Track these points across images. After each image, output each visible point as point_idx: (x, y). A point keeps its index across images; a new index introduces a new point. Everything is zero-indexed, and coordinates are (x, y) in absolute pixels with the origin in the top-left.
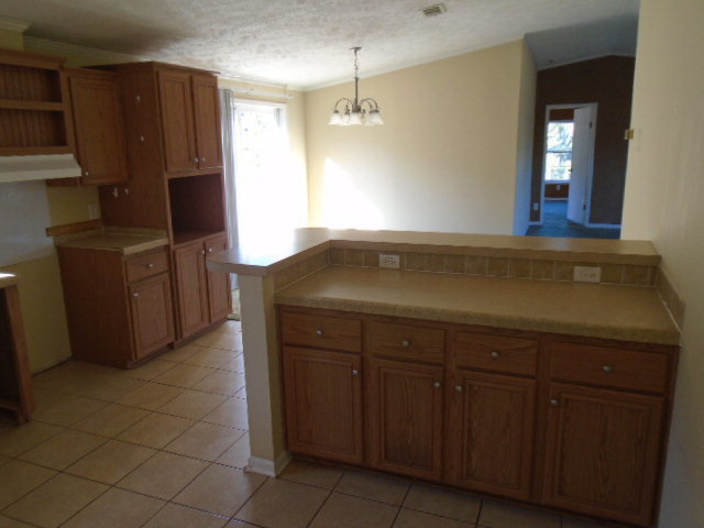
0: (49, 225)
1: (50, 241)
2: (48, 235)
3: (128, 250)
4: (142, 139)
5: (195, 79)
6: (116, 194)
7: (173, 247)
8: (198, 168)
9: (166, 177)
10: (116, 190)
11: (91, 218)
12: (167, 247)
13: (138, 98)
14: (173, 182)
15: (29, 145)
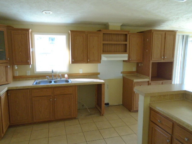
0: (122, 71)
1: (122, 75)
2: (121, 73)
3: (135, 80)
4: (147, 51)
5: (167, 33)
6: (140, 65)
7: (150, 82)
8: (164, 60)
9: (151, 62)
10: (140, 64)
11: (133, 70)
12: (148, 82)
13: (148, 40)
14: (153, 63)
15: (120, 52)
